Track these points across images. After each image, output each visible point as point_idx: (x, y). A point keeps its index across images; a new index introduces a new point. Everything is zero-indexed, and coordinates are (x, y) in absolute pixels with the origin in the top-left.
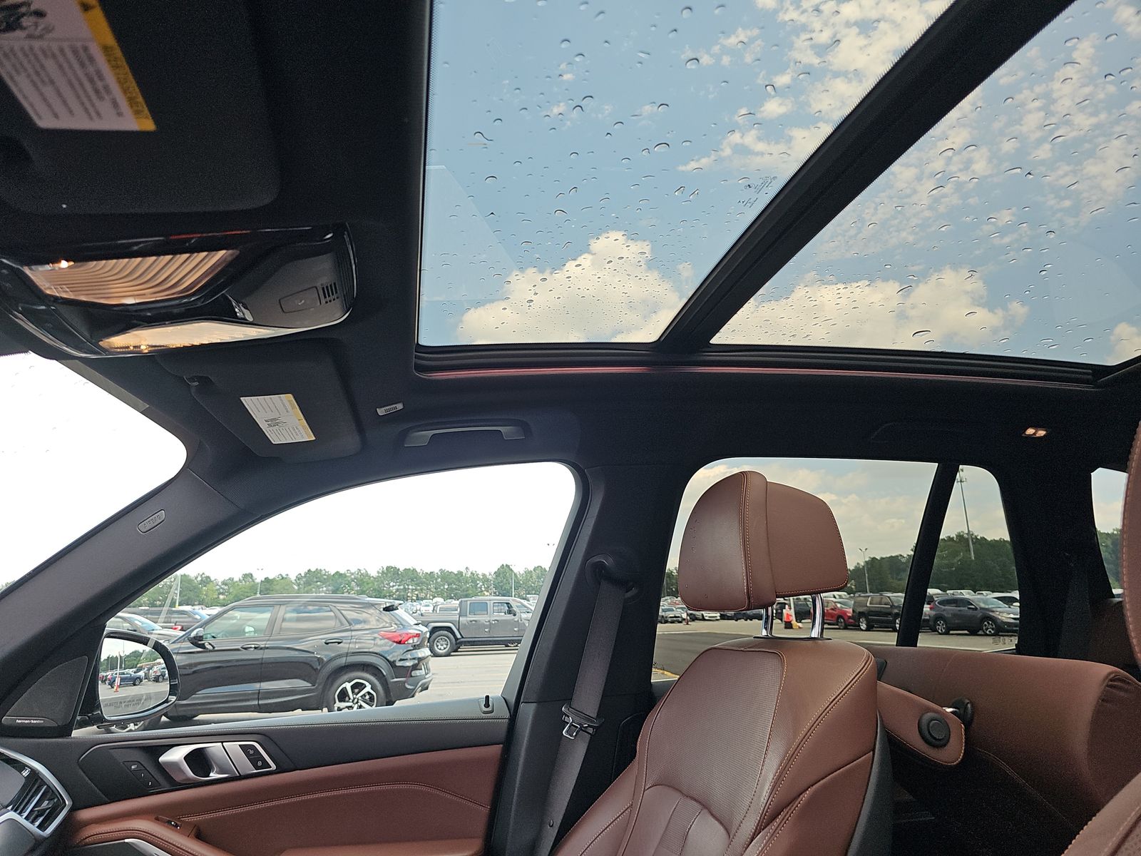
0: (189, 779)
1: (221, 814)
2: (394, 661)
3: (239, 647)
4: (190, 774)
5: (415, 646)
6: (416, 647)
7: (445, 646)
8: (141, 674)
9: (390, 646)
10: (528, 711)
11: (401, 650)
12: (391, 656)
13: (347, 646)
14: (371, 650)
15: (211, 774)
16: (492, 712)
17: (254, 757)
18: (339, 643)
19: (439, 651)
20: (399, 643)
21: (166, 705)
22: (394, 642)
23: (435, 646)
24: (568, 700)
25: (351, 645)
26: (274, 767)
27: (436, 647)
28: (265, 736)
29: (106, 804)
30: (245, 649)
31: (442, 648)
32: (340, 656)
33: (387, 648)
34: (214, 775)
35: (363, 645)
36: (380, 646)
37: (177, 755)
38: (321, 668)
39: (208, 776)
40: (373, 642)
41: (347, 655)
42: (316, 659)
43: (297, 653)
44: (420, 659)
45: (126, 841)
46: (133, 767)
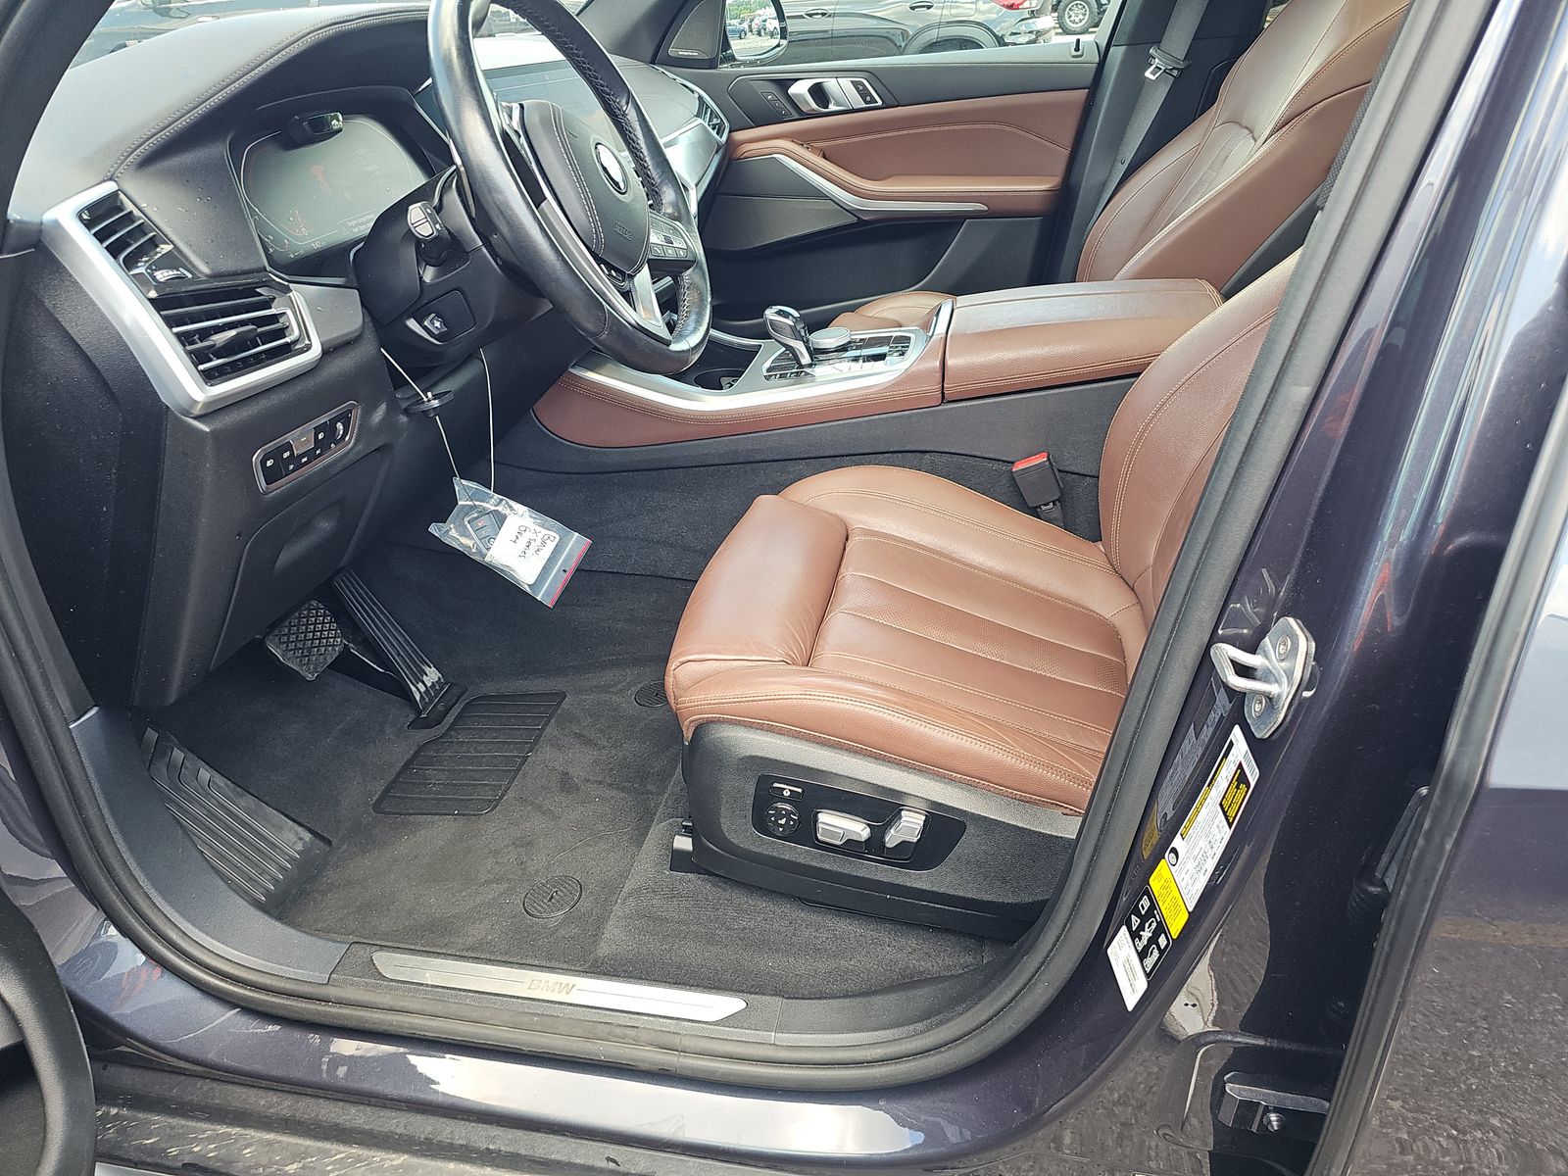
0: (813, 110)
1: (838, 142)
2: (1002, 37)
3: (803, 14)
4: (814, 105)
5: (1033, 12)
6: (1034, 14)
7: (1081, 17)
8: (745, 25)
9: (997, 13)
10: (1117, 53)
11: (1013, 20)
12: (998, 29)
13: (939, 12)
14: (971, 19)
15: (830, 106)
16: (1081, 56)
17: (864, 94)
18: (929, 7)
19: (1070, 24)
20: (1011, 7)
21: (778, 49)
22: (1003, 6)
23: (1066, 16)
24: (1158, 42)
25: (945, 12)
26: (880, 103)
27: (1067, 20)
28: (872, 74)
29: (753, 128)
30: (810, 15)
31: (1077, 20)
32: (929, 27)
33: (994, 16)
34: (832, 107)
35: (960, 10)
36: (983, 13)
37: (800, 89)
38: (906, 46)
39: (827, 108)
40: (973, 6)
41: (939, 25)
42: (899, 32)
43: (875, 22)
44: (1039, 33)
45: (774, 156)
46: (769, 97)
